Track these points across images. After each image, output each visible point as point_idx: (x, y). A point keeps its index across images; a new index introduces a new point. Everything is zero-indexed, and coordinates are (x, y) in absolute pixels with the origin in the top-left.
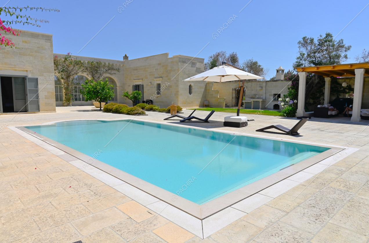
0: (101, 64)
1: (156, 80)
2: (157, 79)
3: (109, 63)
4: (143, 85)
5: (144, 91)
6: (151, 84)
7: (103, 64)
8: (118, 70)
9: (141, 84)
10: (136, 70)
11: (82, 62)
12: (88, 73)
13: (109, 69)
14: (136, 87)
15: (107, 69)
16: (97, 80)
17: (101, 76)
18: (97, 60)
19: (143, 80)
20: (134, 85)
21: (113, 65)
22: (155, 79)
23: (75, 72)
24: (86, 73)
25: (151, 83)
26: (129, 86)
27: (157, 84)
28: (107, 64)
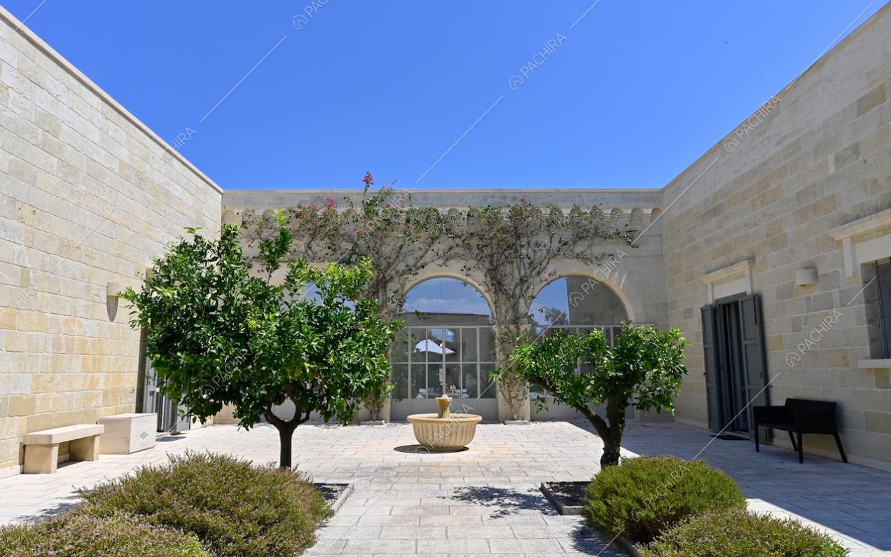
0: (536, 211)
1: (855, 240)
2: (858, 228)
3: (576, 209)
4: (757, 300)
5: (770, 335)
6: (816, 276)
7: (546, 212)
8: (628, 237)
9: (744, 294)
10: (715, 211)
11: (443, 211)
12: (472, 263)
13: (579, 238)
14: (720, 317)
15: (567, 235)
16: (517, 291)
17: (539, 273)
18: (514, 199)
19: (759, 259)
20: (710, 302)
21: (596, 212)
22: (844, 234)
23: (411, 261)
24: (462, 264)
25: (812, 268)
26: (688, 313)
27: (864, 266)
28: (566, 211)
